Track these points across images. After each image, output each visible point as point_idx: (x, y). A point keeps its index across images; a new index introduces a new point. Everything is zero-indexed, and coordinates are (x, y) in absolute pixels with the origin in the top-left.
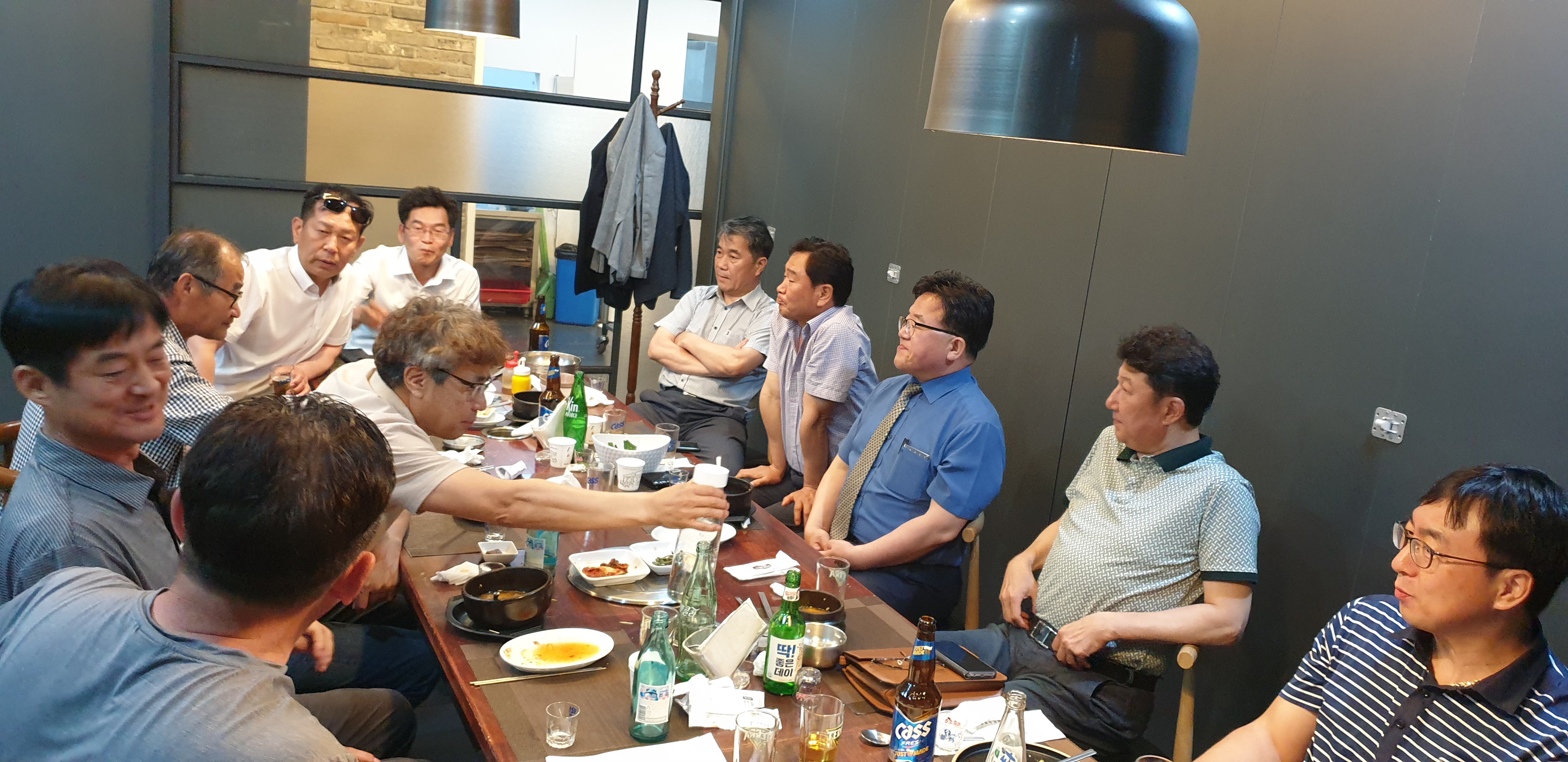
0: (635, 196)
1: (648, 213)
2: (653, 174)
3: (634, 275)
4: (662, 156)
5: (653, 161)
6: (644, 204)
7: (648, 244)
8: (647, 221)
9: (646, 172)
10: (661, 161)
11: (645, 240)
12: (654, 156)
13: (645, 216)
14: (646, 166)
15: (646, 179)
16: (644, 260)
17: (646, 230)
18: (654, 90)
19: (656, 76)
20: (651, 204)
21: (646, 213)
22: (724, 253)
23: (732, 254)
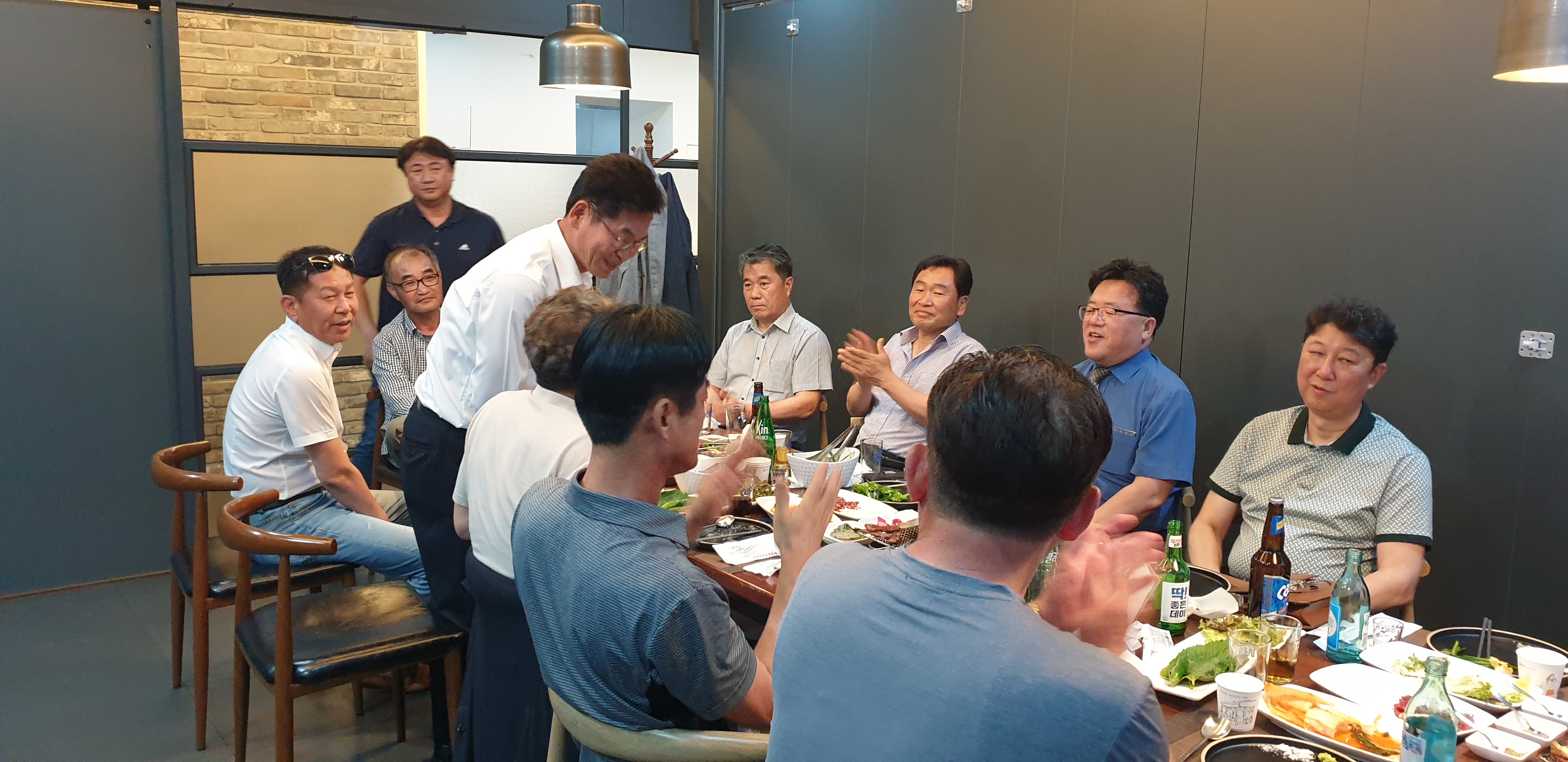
1: (655, 260)
8: (654, 268)
13: (651, 264)
17: (654, 277)
18: (648, 142)
19: (649, 129)
20: (658, 252)
21: (652, 261)
22: (753, 283)
23: (763, 281)
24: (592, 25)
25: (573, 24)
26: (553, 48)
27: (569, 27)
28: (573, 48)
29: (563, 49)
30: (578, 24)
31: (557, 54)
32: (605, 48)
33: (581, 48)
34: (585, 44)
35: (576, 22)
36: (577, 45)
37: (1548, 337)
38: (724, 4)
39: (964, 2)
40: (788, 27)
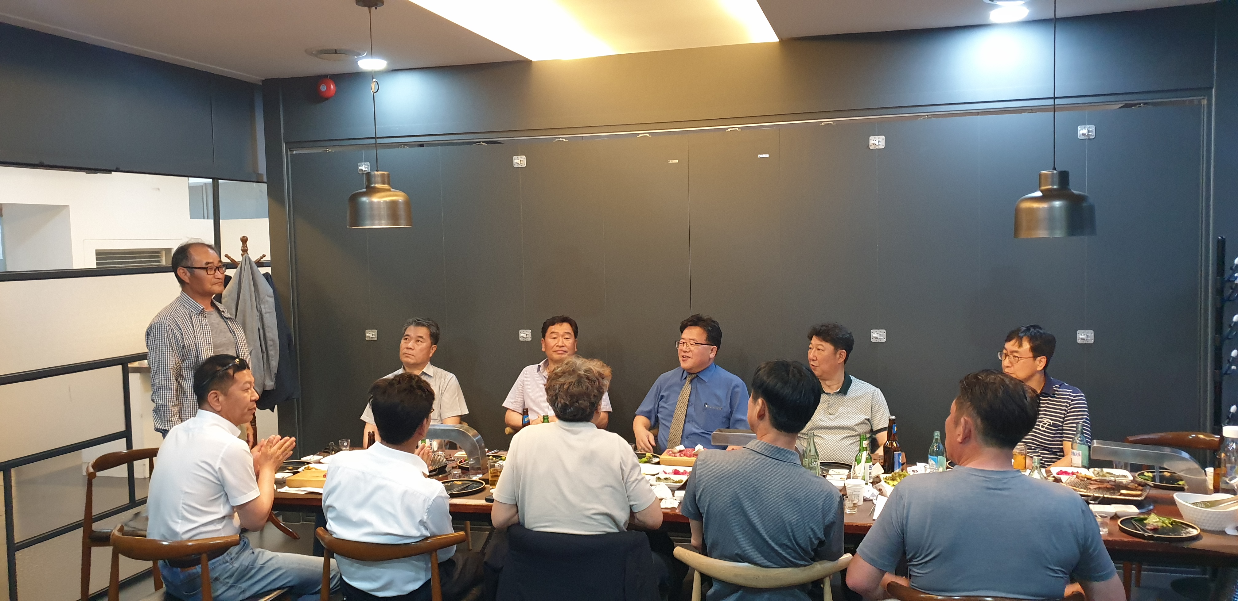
0: (259, 328)
1: (273, 340)
2: (269, 311)
3: (268, 389)
4: (272, 297)
5: (267, 301)
6: (268, 334)
7: (274, 363)
8: (271, 345)
10: (272, 300)
11: (272, 360)
12: (267, 298)
13: (270, 343)
14: (262, 306)
16: (273, 376)
17: (271, 353)
18: (245, 250)
19: (244, 240)
20: (273, 333)
21: (270, 341)
24: (386, 186)
25: (373, 185)
26: (364, 202)
27: (368, 187)
28: (379, 203)
29: (372, 203)
30: (376, 185)
31: (367, 206)
32: (400, 200)
33: (386, 202)
34: (388, 199)
35: (375, 184)
36: (382, 200)
37: (883, 332)
38: (290, 148)
39: (520, 161)
40: (360, 168)
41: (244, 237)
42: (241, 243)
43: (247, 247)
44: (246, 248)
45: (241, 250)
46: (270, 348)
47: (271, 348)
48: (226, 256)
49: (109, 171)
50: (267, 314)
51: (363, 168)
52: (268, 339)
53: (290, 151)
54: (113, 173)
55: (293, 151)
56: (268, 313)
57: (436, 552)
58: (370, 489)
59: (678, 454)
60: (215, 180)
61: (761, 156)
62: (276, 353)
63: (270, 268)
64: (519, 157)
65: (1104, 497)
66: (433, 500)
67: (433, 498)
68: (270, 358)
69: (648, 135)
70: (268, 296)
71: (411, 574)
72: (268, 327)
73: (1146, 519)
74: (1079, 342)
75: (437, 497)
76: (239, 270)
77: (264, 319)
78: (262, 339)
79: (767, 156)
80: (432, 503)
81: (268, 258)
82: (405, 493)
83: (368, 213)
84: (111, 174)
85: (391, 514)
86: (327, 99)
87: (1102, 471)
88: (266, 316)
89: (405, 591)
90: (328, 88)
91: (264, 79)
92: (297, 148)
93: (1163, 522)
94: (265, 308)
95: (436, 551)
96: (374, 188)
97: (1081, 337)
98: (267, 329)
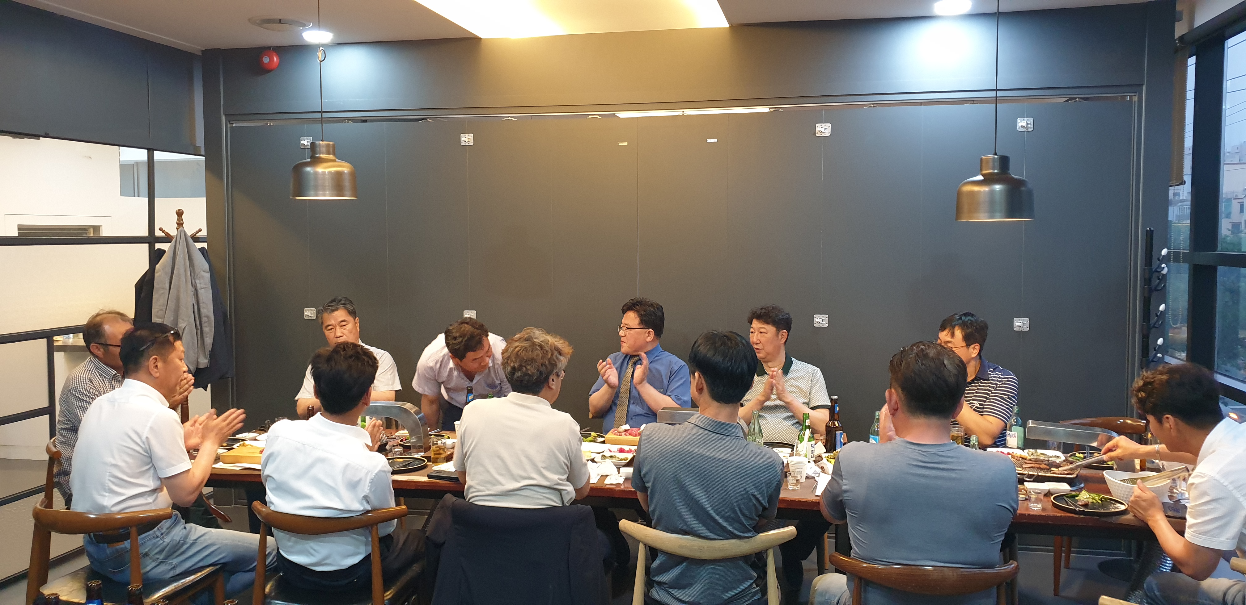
0: (193, 304)
2: (205, 286)
3: (201, 366)
4: (208, 272)
5: (203, 277)
6: (203, 311)
7: (209, 340)
8: (206, 322)
9: (198, 286)
10: (207, 276)
11: (207, 337)
12: (203, 273)
13: (205, 319)
14: (197, 281)
15: (200, 291)
16: (207, 353)
17: (206, 329)
18: (180, 224)
19: (180, 214)
20: (208, 309)
21: (205, 317)
22: (335, 327)
23: (342, 324)
24: (331, 157)
25: (317, 155)
26: (309, 173)
27: (312, 157)
28: (324, 173)
29: (316, 173)
30: (321, 155)
31: (312, 177)
32: (346, 171)
33: (330, 172)
34: (333, 170)
36: (327, 170)
37: (826, 317)
38: (229, 121)
39: (467, 139)
40: (302, 142)
41: (179, 210)
42: (176, 216)
43: (182, 220)
44: (182, 222)
45: (177, 223)
46: (204, 325)
47: (206, 325)
48: (161, 229)
49: (37, 136)
50: (203, 290)
51: (305, 142)
52: (203, 315)
53: (230, 123)
54: (41, 138)
55: (233, 124)
56: (204, 288)
57: (377, 526)
58: (309, 461)
59: (624, 433)
60: (151, 151)
61: (709, 140)
62: (210, 330)
63: (206, 243)
64: (467, 134)
65: (1038, 475)
66: (376, 474)
67: (376, 472)
68: (205, 335)
69: (598, 116)
70: (204, 271)
71: (350, 549)
72: (203, 303)
73: (1077, 496)
74: (1015, 329)
75: (380, 471)
76: (174, 244)
77: (200, 295)
78: (197, 315)
79: (716, 140)
80: (375, 476)
81: (204, 233)
82: (347, 465)
83: (312, 183)
84: (39, 139)
85: (331, 487)
86: (270, 71)
87: (1036, 452)
88: (201, 292)
89: (343, 566)
90: (271, 60)
91: (204, 49)
92: (237, 121)
93: (1093, 498)
94: (200, 284)
95: (376, 524)
96: (319, 158)
97: (1017, 324)
98: (201, 305)
